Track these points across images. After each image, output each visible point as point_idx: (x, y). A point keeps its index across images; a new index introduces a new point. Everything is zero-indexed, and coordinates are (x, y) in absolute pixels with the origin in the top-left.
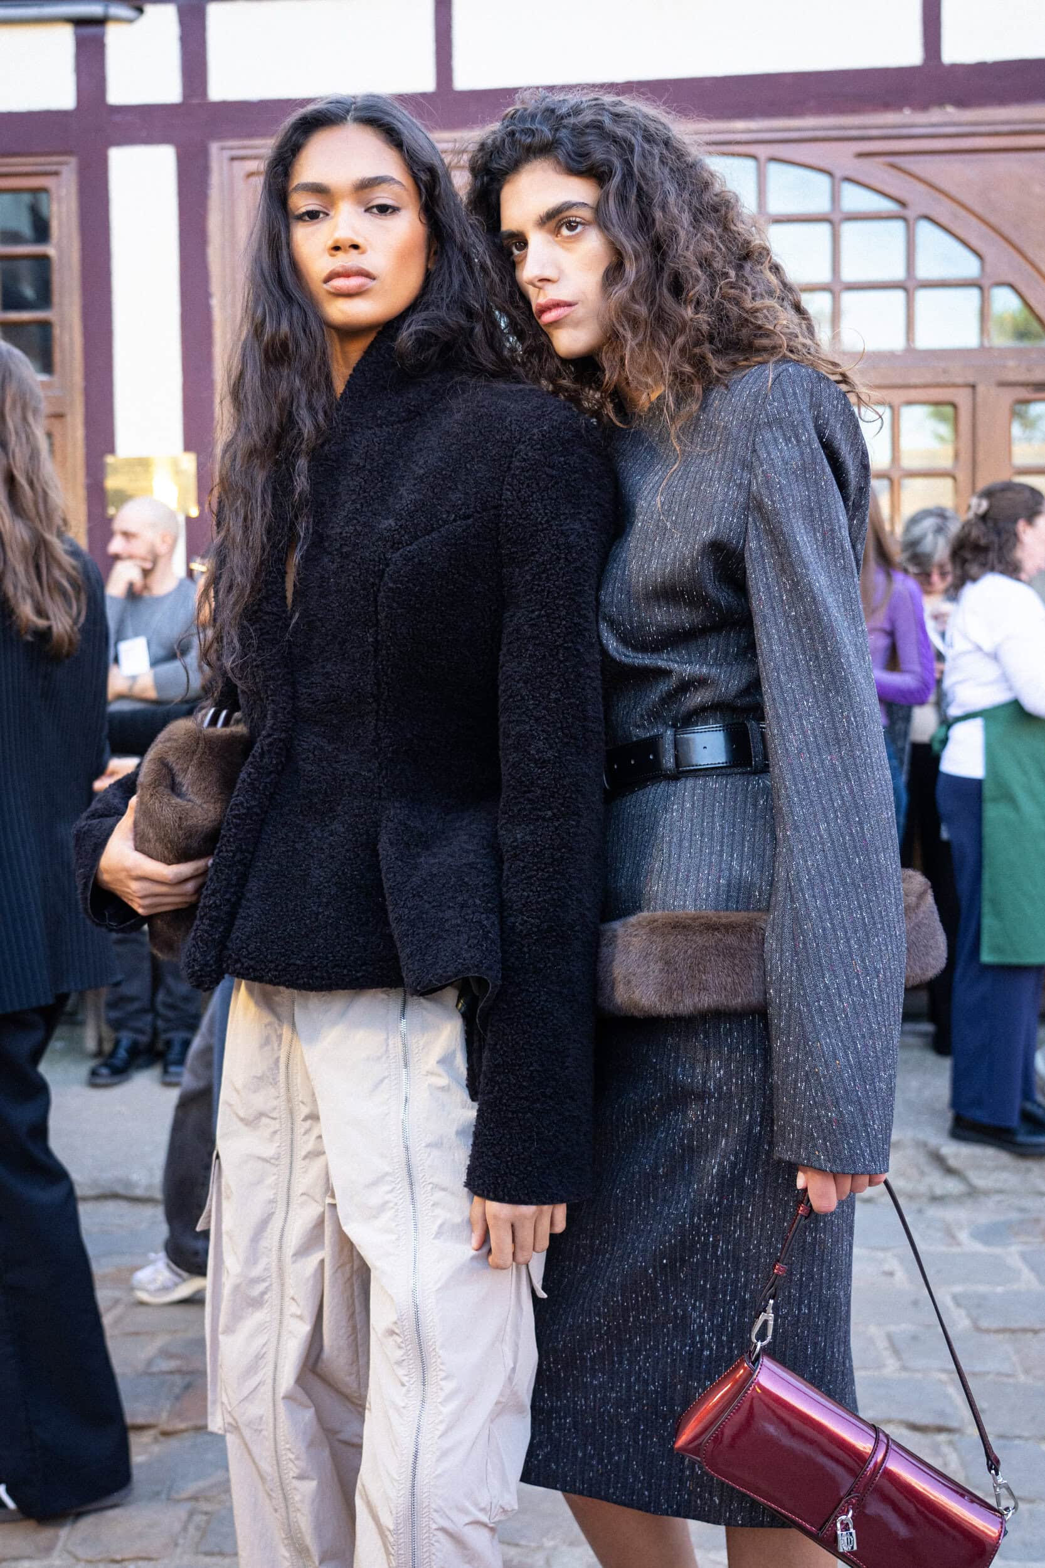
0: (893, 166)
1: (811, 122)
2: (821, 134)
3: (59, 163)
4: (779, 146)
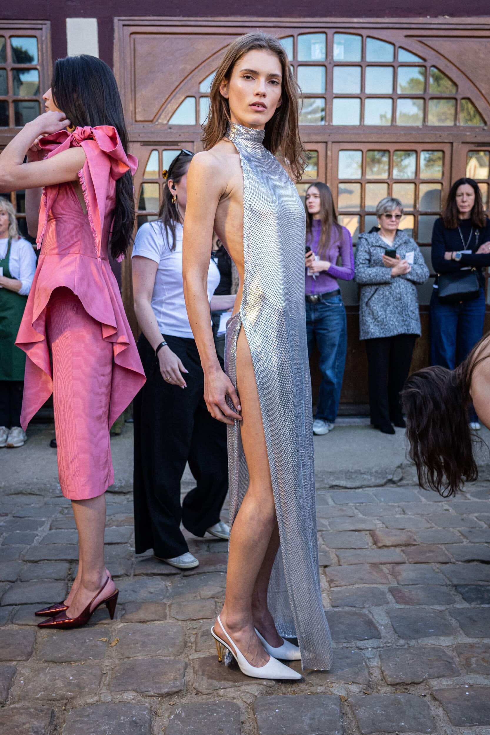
0: (421, 42)
1: (386, 20)
2: (391, 26)
3: (42, 24)
4: (372, 30)
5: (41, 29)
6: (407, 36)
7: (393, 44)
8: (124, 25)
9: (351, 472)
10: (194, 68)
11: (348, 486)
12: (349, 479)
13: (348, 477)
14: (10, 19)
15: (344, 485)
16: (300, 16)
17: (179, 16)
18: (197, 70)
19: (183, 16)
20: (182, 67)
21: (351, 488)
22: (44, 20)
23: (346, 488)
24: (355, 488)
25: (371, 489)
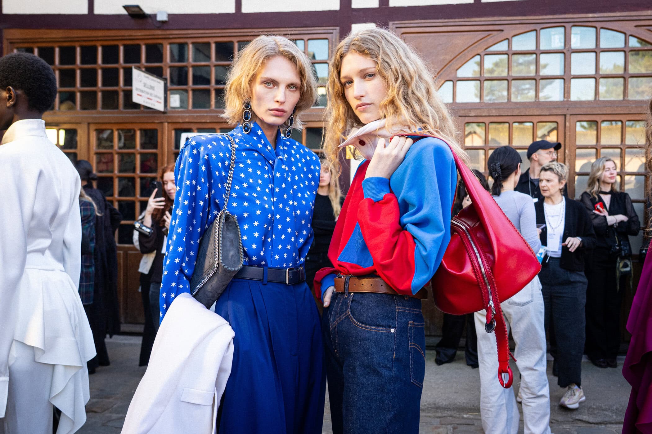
0: (649, 30)
1: (618, 14)
2: (622, 18)
3: (333, 30)
4: (605, 23)
5: (332, 33)
6: (636, 26)
7: (625, 34)
8: (397, 28)
9: (594, 408)
10: (452, 58)
11: (591, 421)
12: (591, 414)
13: (590, 413)
14: (309, 27)
15: (587, 420)
16: (542, 15)
17: (441, 19)
18: (454, 60)
19: (445, 19)
20: (442, 57)
21: (594, 424)
22: (335, 26)
23: (589, 423)
24: (597, 424)
25: (614, 426)
